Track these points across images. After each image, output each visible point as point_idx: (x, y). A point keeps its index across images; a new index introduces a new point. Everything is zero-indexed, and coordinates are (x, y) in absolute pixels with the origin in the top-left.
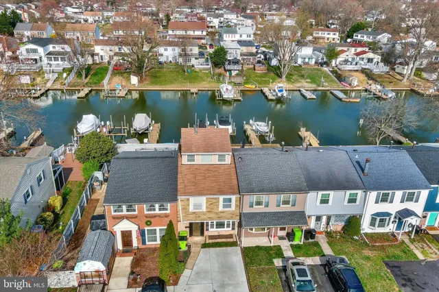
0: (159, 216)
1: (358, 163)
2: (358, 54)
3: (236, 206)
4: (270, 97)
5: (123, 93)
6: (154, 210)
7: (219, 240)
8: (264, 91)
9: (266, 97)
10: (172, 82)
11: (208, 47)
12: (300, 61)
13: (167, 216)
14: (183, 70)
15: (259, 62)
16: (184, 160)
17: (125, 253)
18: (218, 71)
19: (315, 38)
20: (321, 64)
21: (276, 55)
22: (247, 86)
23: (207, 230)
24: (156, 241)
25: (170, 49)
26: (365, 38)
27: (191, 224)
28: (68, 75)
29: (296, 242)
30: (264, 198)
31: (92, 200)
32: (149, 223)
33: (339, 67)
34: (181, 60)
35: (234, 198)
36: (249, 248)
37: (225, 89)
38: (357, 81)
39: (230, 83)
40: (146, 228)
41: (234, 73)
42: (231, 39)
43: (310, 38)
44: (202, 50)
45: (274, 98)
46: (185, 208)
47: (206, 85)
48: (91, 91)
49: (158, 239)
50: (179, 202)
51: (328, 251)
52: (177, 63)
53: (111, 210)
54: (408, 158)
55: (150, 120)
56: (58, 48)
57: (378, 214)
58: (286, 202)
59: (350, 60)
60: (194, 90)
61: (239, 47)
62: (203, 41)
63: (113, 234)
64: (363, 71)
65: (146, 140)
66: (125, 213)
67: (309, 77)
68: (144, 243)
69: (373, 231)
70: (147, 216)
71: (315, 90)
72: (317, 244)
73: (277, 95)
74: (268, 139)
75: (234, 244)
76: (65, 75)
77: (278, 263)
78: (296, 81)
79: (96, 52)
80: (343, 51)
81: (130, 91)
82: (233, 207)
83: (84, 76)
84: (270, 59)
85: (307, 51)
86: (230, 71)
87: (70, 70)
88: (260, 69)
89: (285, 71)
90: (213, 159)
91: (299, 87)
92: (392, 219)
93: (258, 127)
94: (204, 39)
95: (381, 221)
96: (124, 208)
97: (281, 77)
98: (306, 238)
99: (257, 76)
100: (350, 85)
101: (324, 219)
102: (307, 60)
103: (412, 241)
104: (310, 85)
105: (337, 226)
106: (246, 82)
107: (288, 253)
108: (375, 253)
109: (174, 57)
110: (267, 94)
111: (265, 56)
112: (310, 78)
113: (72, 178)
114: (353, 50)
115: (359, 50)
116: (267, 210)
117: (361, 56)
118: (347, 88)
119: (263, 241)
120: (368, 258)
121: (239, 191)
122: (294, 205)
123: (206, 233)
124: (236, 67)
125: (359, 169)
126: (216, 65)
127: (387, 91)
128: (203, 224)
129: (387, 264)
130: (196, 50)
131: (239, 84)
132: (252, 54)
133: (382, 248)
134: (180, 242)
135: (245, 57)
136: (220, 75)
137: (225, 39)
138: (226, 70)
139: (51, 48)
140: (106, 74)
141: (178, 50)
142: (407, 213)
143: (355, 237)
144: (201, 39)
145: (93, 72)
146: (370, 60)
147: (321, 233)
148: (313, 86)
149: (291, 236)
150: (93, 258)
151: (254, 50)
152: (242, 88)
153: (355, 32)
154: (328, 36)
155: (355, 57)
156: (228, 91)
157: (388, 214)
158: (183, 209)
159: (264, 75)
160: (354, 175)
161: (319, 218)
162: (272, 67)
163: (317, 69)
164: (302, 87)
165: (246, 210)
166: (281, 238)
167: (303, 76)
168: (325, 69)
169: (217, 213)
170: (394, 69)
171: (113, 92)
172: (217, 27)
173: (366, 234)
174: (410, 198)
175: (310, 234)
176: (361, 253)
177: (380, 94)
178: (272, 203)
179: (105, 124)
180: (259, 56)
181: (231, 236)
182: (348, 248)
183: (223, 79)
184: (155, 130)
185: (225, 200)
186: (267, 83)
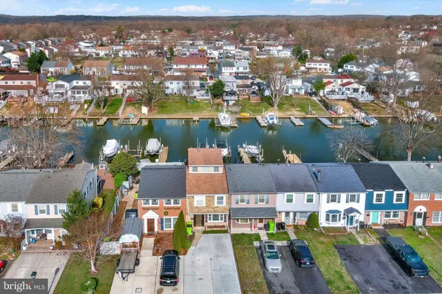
0: (174, 208)
1: (314, 173)
2: (343, 85)
3: (227, 202)
4: (263, 124)
5: (135, 121)
6: (170, 204)
7: (215, 229)
8: (258, 119)
9: (259, 124)
10: (176, 111)
11: (208, 78)
12: (290, 92)
13: (178, 208)
14: (185, 101)
15: (254, 93)
16: (190, 170)
17: (149, 235)
18: (217, 101)
19: (308, 69)
20: (311, 94)
21: (268, 86)
22: (242, 114)
23: (206, 221)
24: (170, 227)
25: (175, 83)
26: (355, 69)
27: (195, 216)
28: (89, 106)
29: (271, 231)
30: (246, 197)
31: (122, 202)
32: (166, 214)
33: (327, 96)
34: (184, 92)
35: (225, 196)
36: (236, 234)
37: (222, 118)
38: (343, 110)
39: (227, 112)
40: (165, 217)
41: (231, 103)
42: (228, 71)
43: (303, 68)
44: (203, 82)
45: (266, 125)
46: (191, 204)
47: (206, 114)
48: (108, 120)
49: (172, 226)
50: (187, 200)
51: (293, 237)
52: (181, 95)
53: (142, 204)
54: (352, 170)
55: (159, 144)
56: (81, 83)
57: (330, 211)
58: (262, 201)
59: (337, 90)
60: (196, 118)
61: (235, 80)
62: (204, 74)
63: (142, 221)
64: (350, 100)
65: (157, 160)
66: (151, 205)
67: (298, 106)
68: (162, 229)
69: (329, 226)
70: (165, 208)
71: (304, 118)
72: (286, 233)
73: (268, 122)
74: (257, 160)
75: (226, 232)
76: (86, 106)
77: (256, 244)
78: (287, 109)
79: (112, 86)
80: (330, 83)
81: (141, 119)
82: (224, 204)
83: (102, 106)
84: (263, 90)
85: (297, 83)
86: (227, 101)
87: (91, 102)
88: (255, 99)
89: (277, 101)
90: (210, 170)
91: (290, 115)
92: (342, 216)
93: (250, 150)
94: (205, 71)
95: (334, 216)
96: (151, 201)
97: (273, 106)
98: (278, 229)
99: (251, 105)
100: (336, 113)
101: (291, 214)
102: (297, 91)
103: (358, 233)
104: (299, 113)
105: (302, 221)
106: (242, 111)
107: (264, 238)
108: (328, 240)
109: (179, 90)
110: (260, 121)
111: (259, 87)
112: (300, 107)
113: (105, 187)
114: (339, 81)
115: (345, 81)
116: (249, 206)
117: (347, 87)
118: (333, 116)
119: (247, 231)
120: (323, 243)
121: (228, 191)
122: (267, 203)
123: (205, 224)
124: (233, 98)
125: (314, 178)
126: (215, 96)
127: (369, 118)
128: (203, 216)
129: (336, 247)
130: (197, 83)
131: (236, 113)
132: (247, 86)
133: (335, 237)
134: (188, 228)
135: (241, 89)
136: (219, 105)
137: (223, 71)
138: (224, 101)
139: (75, 83)
140: (121, 105)
141: (182, 84)
142: (351, 210)
143: (315, 229)
144: (202, 71)
145: (110, 103)
146: (356, 90)
147: (289, 226)
148: (303, 114)
149: (267, 227)
150: (132, 232)
151: (249, 82)
152: (238, 116)
153: (345, 63)
154: (320, 67)
155: (341, 87)
156: (225, 119)
157: (338, 212)
158: (190, 204)
159: (257, 105)
160: (311, 182)
161: (287, 214)
162: (266, 97)
163: (307, 99)
164: (292, 115)
165: (234, 206)
166: (260, 229)
167: (293, 105)
168: (314, 98)
169: (213, 208)
170: (378, 98)
171: (128, 120)
172: (217, 58)
173: (323, 227)
174: (353, 199)
175: (281, 226)
176: (318, 240)
177: (363, 121)
178: (252, 201)
179: (124, 147)
180: (253, 87)
181: (224, 226)
182: (309, 235)
183: (222, 108)
184: (164, 153)
185: (218, 198)
186: (260, 112)
